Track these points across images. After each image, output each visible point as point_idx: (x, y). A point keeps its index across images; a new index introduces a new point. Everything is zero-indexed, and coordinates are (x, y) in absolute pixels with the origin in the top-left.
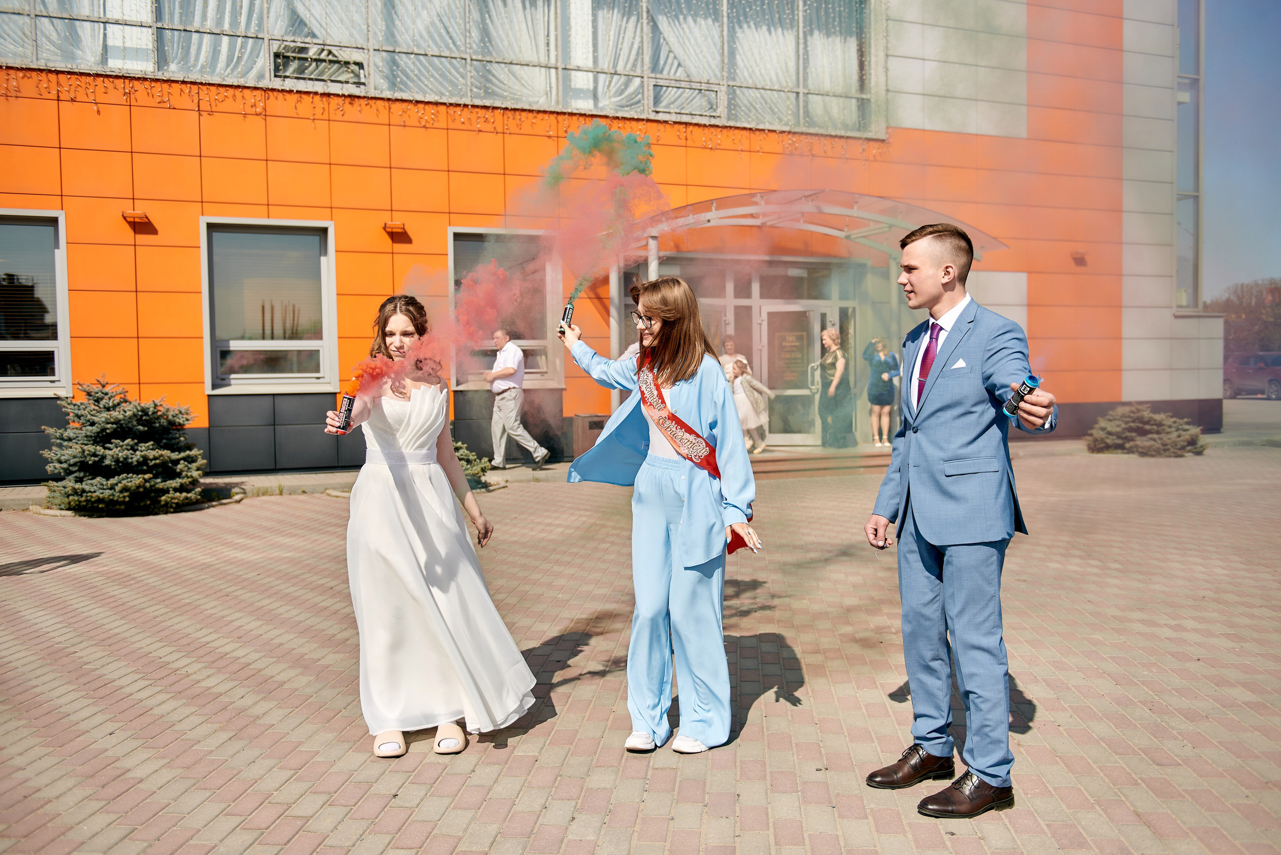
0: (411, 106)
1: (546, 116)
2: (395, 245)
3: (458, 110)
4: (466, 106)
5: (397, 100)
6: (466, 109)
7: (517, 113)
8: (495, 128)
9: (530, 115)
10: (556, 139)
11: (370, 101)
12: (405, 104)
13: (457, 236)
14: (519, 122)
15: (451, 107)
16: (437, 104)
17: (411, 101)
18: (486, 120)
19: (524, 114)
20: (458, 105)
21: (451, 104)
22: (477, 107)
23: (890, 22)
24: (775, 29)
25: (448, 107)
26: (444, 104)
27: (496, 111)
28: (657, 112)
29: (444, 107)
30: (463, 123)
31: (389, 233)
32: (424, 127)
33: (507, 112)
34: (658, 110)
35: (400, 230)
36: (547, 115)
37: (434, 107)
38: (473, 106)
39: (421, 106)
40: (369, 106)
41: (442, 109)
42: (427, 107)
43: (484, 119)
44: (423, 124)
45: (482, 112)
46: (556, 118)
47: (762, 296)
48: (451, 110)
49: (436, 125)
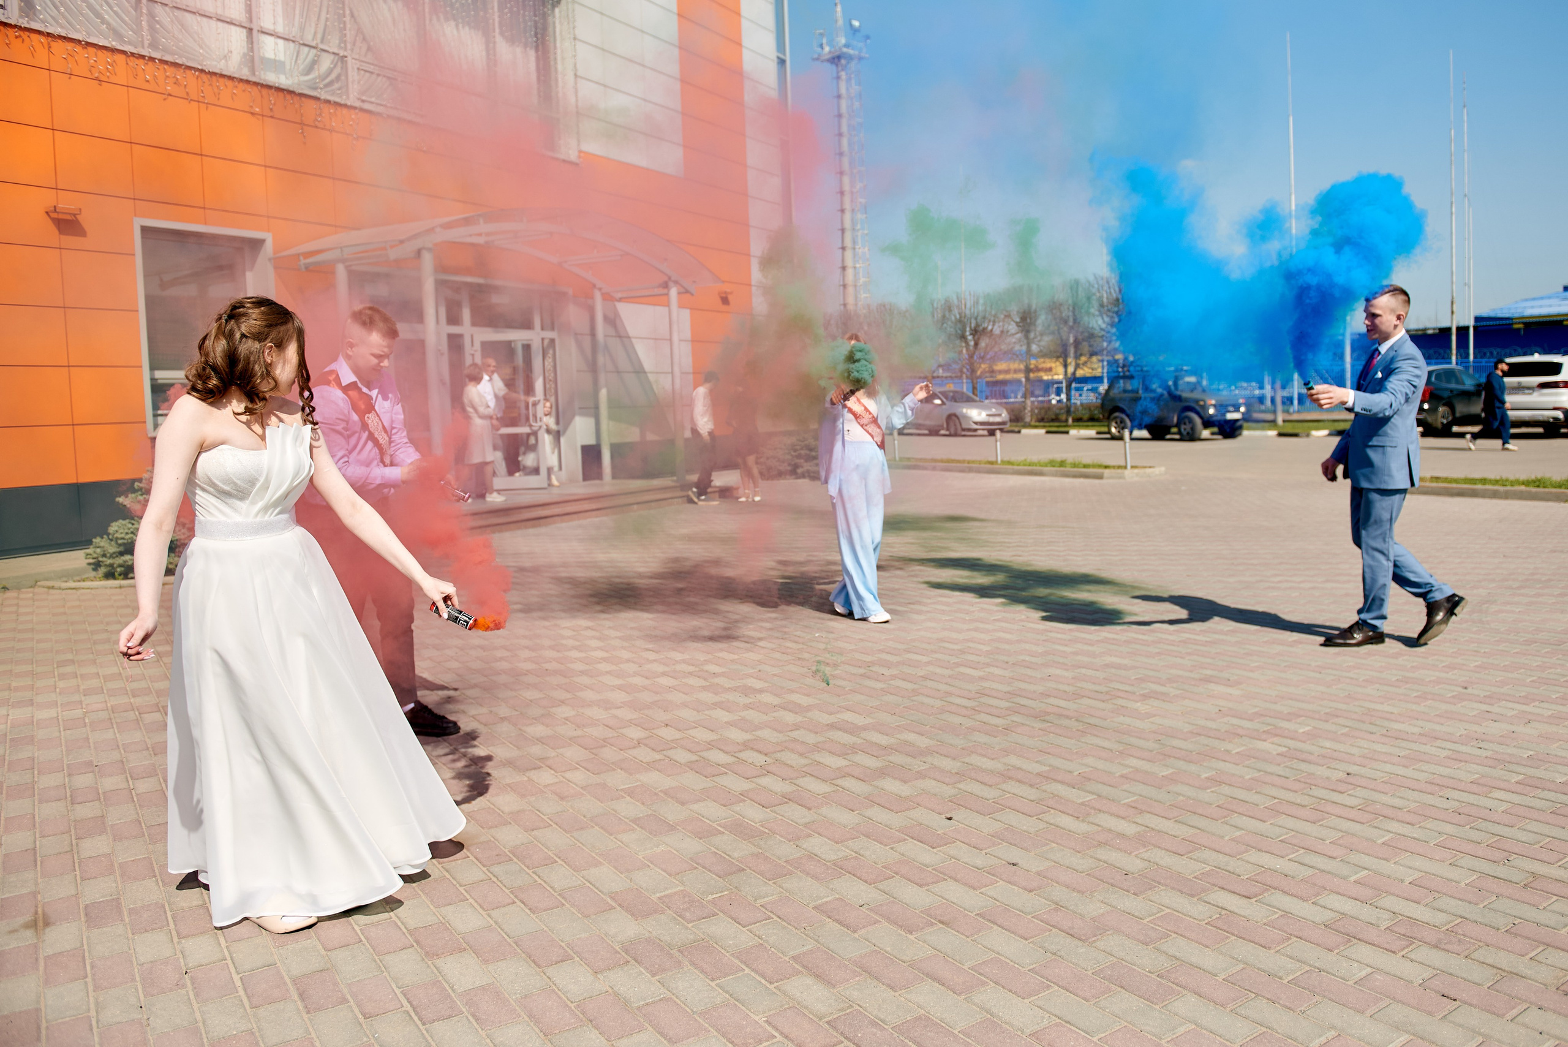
0: (78, 49)
1: (249, 88)
2: (62, 236)
3: (141, 61)
4: (152, 59)
5: (61, 37)
6: (150, 63)
7: (214, 78)
8: (187, 93)
9: (229, 83)
10: (261, 117)
11: (22, 33)
12: (70, 46)
13: (145, 230)
14: (216, 90)
15: (132, 58)
16: (113, 50)
17: (79, 42)
18: (177, 83)
19: (222, 80)
20: (143, 57)
21: (133, 54)
22: (166, 62)
23: (577, 42)
24: (463, 27)
25: (129, 56)
26: (124, 52)
27: (188, 72)
28: (363, 101)
29: (123, 57)
30: (148, 81)
31: (54, 220)
32: (97, 79)
33: (203, 76)
34: (364, 98)
35: (68, 217)
36: (249, 86)
37: (109, 54)
38: (162, 61)
39: (91, 50)
40: (20, 40)
41: (120, 58)
42: (99, 53)
43: (174, 80)
44: (96, 75)
45: (170, 71)
46: (260, 92)
47: (474, 324)
48: (133, 62)
49: (113, 79)
